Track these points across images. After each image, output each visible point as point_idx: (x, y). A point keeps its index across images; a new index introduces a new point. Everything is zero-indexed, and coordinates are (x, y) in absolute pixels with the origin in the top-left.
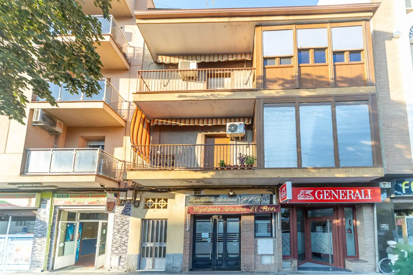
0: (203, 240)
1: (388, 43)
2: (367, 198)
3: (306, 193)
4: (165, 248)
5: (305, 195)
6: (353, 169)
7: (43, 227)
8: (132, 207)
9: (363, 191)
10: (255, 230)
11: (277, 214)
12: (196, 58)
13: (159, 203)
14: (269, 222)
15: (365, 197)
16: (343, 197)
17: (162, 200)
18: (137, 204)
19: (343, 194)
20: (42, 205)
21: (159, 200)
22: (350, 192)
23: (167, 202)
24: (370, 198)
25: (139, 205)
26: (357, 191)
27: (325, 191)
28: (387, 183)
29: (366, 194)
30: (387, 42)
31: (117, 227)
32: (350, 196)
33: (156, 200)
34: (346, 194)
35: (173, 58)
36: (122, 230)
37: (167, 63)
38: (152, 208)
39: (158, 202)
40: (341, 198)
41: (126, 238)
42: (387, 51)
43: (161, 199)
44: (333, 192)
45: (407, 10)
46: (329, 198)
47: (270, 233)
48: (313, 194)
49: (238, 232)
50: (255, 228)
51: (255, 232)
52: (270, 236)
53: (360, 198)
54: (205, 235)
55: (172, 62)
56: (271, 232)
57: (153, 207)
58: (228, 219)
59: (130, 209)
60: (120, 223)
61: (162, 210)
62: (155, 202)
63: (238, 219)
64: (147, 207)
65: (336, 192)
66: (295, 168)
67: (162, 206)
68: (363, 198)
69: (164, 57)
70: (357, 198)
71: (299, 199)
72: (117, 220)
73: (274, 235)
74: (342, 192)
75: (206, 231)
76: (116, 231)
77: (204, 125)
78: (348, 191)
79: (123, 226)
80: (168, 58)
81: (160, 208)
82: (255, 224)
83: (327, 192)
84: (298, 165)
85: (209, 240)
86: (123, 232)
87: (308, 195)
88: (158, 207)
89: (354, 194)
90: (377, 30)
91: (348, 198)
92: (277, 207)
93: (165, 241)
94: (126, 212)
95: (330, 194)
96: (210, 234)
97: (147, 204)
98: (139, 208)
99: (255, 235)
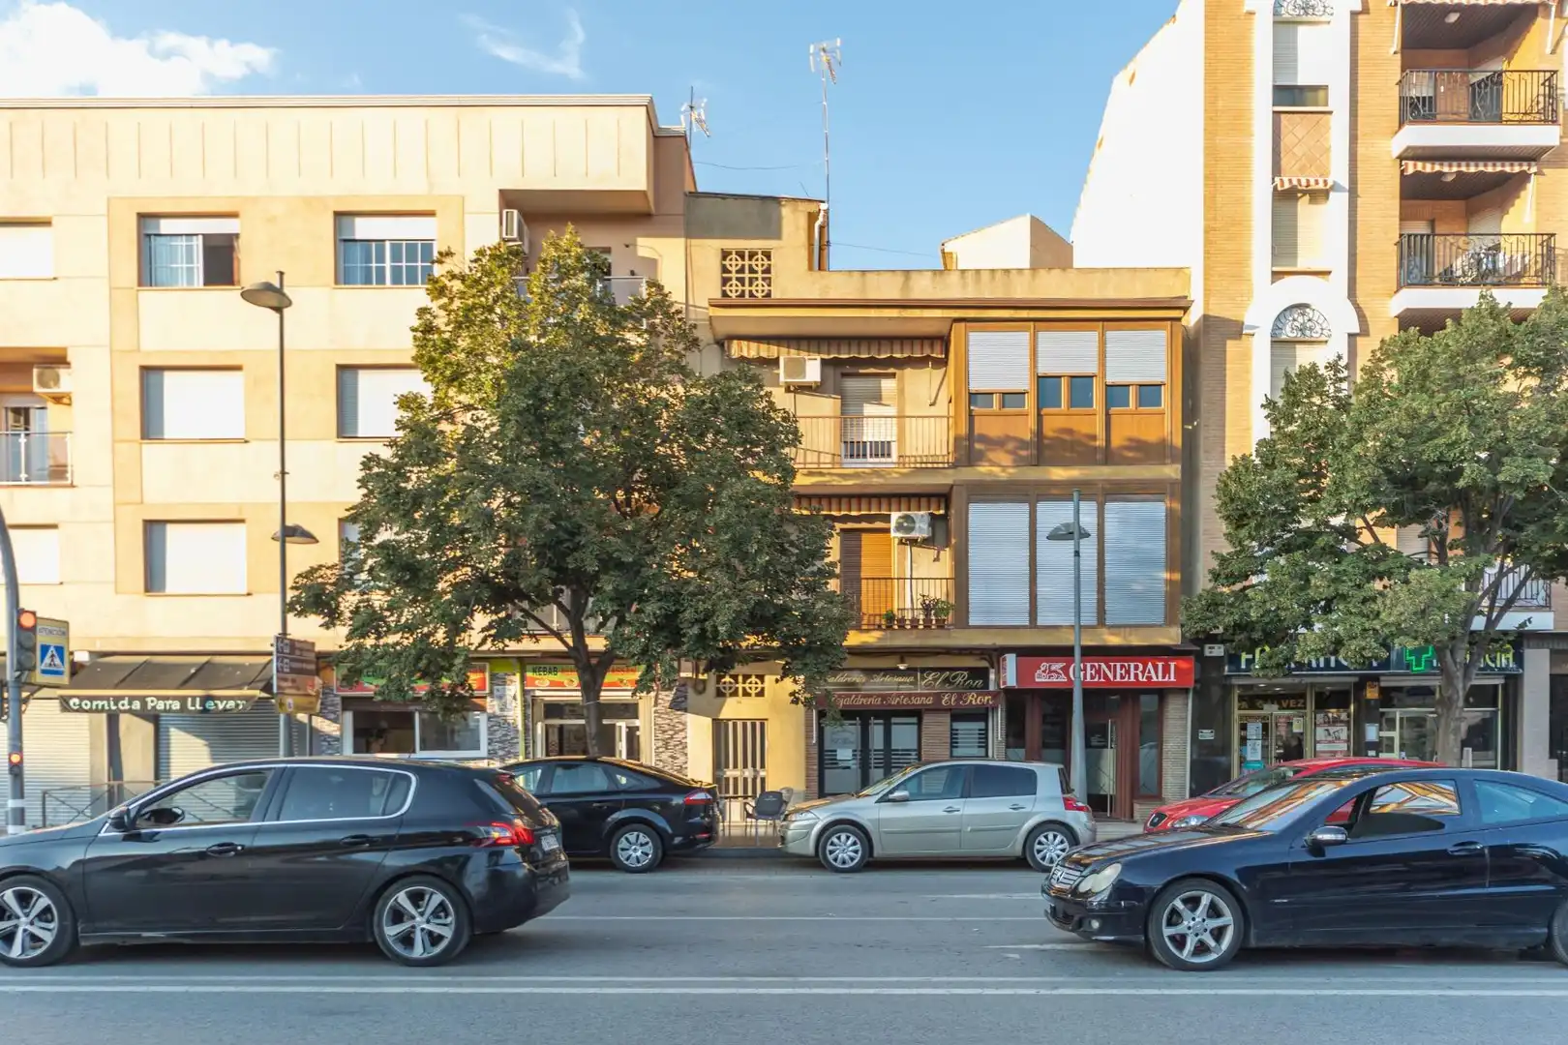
0: (841, 764)
1: (1231, 346)
2: (1166, 679)
3: (1053, 668)
4: (763, 780)
5: (1050, 672)
6: (1128, 630)
7: (506, 735)
8: (691, 693)
9: (1160, 665)
10: (952, 743)
11: (997, 708)
12: (819, 347)
13: (747, 686)
14: (982, 725)
15: (1164, 677)
16: (1122, 677)
17: (753, 679)
18: (700, 687)
19: (1123, 672)
20: (496, 687)
21: (746, 677)
22: (1136, 668)
23: (763, 682)
24: (1172, 679)
25: (704, 689)
26: (1150, 665)
27: (1089, 665)
28: (1216, 646)
29: (1166, 671)
30: (1230, 343)
31: (660, 736)
32: (1136, 675)
33: (740, 678)
34: (1128, 672)
35: (766, 346)
36: (672, 743)
37: (751, 357)
38: (731, 695)
39: (744, 682)
40: (1118, 679)
41: (682, 759)
42: (1228, 366)
43: (749, 676)
44: (1103, 666)
45: (1274, 273)
46: (1096, 680)
47: (983, 750)
48: (1066, 670)
49: (915, 747)
50: (952, 738)
51: (952, 747)
52: (983, 754)
53: (1155, 679)
54: (845, 754)
55: (764, 354)
56: (986, 747)
57: (735, 693)
58: (894, 720)
59: (686, 697)
60: (667, 727)
61: (754, 700)
62: (737, 682)
63: (914, 720)
64: (720, 694)
65: (1109, 667)
66: (1024, 627)
67: (753, 692)
68: (1160, 679)
69: (744, 343)
70: (1149, 678)
71: (1037, 680)
72: (660, 721)
73: (990, 754)
74: (1122, 667)
75: (845, 743)
76: (660, 744)
77: (843, 513)
78: (1132, 665)
79: (676, 733)
80: (754, 345)
81: (749, 695)
82: (952, 730)
83: (1092, 667)
84: (1030, 621)
85: (854, 765)
86: (675, 746)
87: (1055, 672)
88: (746, 694)
89: (1143, 672)
90: (1211, 313)
91: (1132, 679)
92: (995, 695)
93: (763, 766)
94: (679, 705)
95: (1098, 672)
96: (854, 751)
97: (721, 686)
98: (703, 695)
99: (951, 752)
